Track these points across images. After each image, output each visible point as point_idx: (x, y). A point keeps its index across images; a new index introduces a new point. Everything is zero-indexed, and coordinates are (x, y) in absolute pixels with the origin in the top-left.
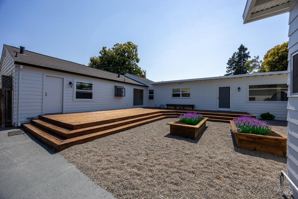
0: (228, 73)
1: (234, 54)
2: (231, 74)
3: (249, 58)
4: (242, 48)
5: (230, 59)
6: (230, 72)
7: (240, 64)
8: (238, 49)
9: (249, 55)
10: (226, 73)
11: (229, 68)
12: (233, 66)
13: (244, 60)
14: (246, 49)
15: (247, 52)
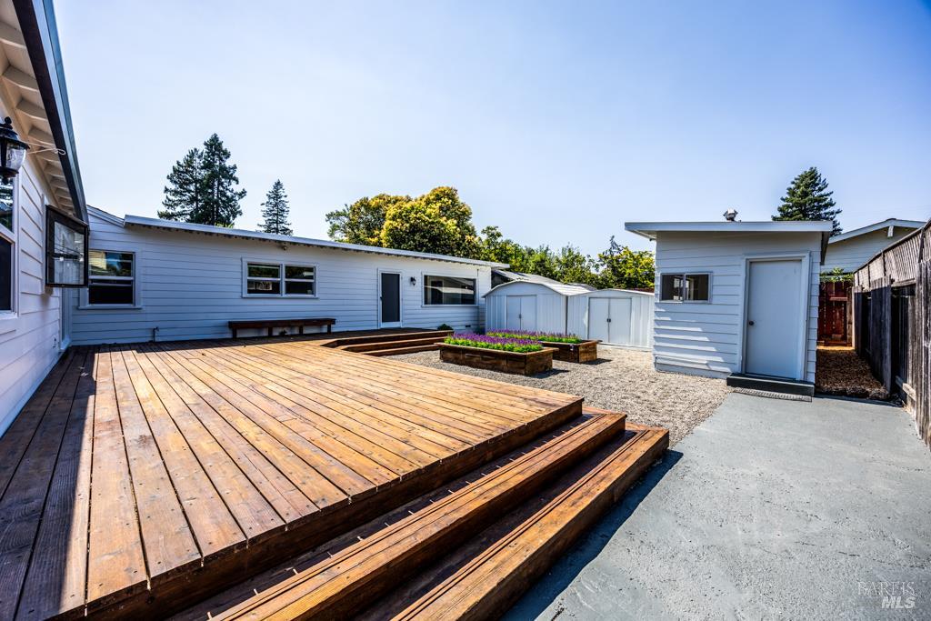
0: (170, 211)
1: (192, 155)
2: (181, 214)
3: (233, 183)
4: (215, 146)
5: (178, 163)
6: (178, 209)
7: (210, 191)
8: (205, 144)
9: (236, 175)
10: (164, 209)
11: (176, 193)
12: (189, 191)
13: (221, 184)
14: (227, 155)
15: (228, 163)
